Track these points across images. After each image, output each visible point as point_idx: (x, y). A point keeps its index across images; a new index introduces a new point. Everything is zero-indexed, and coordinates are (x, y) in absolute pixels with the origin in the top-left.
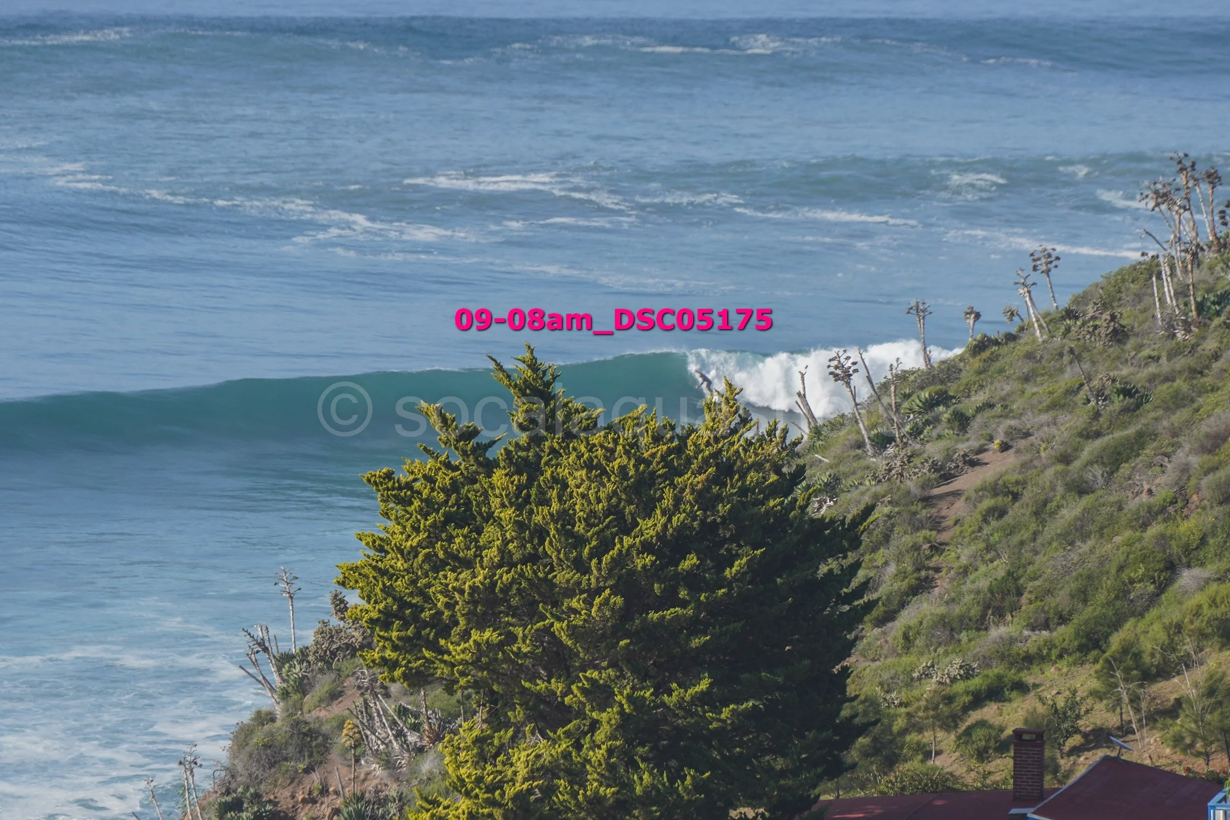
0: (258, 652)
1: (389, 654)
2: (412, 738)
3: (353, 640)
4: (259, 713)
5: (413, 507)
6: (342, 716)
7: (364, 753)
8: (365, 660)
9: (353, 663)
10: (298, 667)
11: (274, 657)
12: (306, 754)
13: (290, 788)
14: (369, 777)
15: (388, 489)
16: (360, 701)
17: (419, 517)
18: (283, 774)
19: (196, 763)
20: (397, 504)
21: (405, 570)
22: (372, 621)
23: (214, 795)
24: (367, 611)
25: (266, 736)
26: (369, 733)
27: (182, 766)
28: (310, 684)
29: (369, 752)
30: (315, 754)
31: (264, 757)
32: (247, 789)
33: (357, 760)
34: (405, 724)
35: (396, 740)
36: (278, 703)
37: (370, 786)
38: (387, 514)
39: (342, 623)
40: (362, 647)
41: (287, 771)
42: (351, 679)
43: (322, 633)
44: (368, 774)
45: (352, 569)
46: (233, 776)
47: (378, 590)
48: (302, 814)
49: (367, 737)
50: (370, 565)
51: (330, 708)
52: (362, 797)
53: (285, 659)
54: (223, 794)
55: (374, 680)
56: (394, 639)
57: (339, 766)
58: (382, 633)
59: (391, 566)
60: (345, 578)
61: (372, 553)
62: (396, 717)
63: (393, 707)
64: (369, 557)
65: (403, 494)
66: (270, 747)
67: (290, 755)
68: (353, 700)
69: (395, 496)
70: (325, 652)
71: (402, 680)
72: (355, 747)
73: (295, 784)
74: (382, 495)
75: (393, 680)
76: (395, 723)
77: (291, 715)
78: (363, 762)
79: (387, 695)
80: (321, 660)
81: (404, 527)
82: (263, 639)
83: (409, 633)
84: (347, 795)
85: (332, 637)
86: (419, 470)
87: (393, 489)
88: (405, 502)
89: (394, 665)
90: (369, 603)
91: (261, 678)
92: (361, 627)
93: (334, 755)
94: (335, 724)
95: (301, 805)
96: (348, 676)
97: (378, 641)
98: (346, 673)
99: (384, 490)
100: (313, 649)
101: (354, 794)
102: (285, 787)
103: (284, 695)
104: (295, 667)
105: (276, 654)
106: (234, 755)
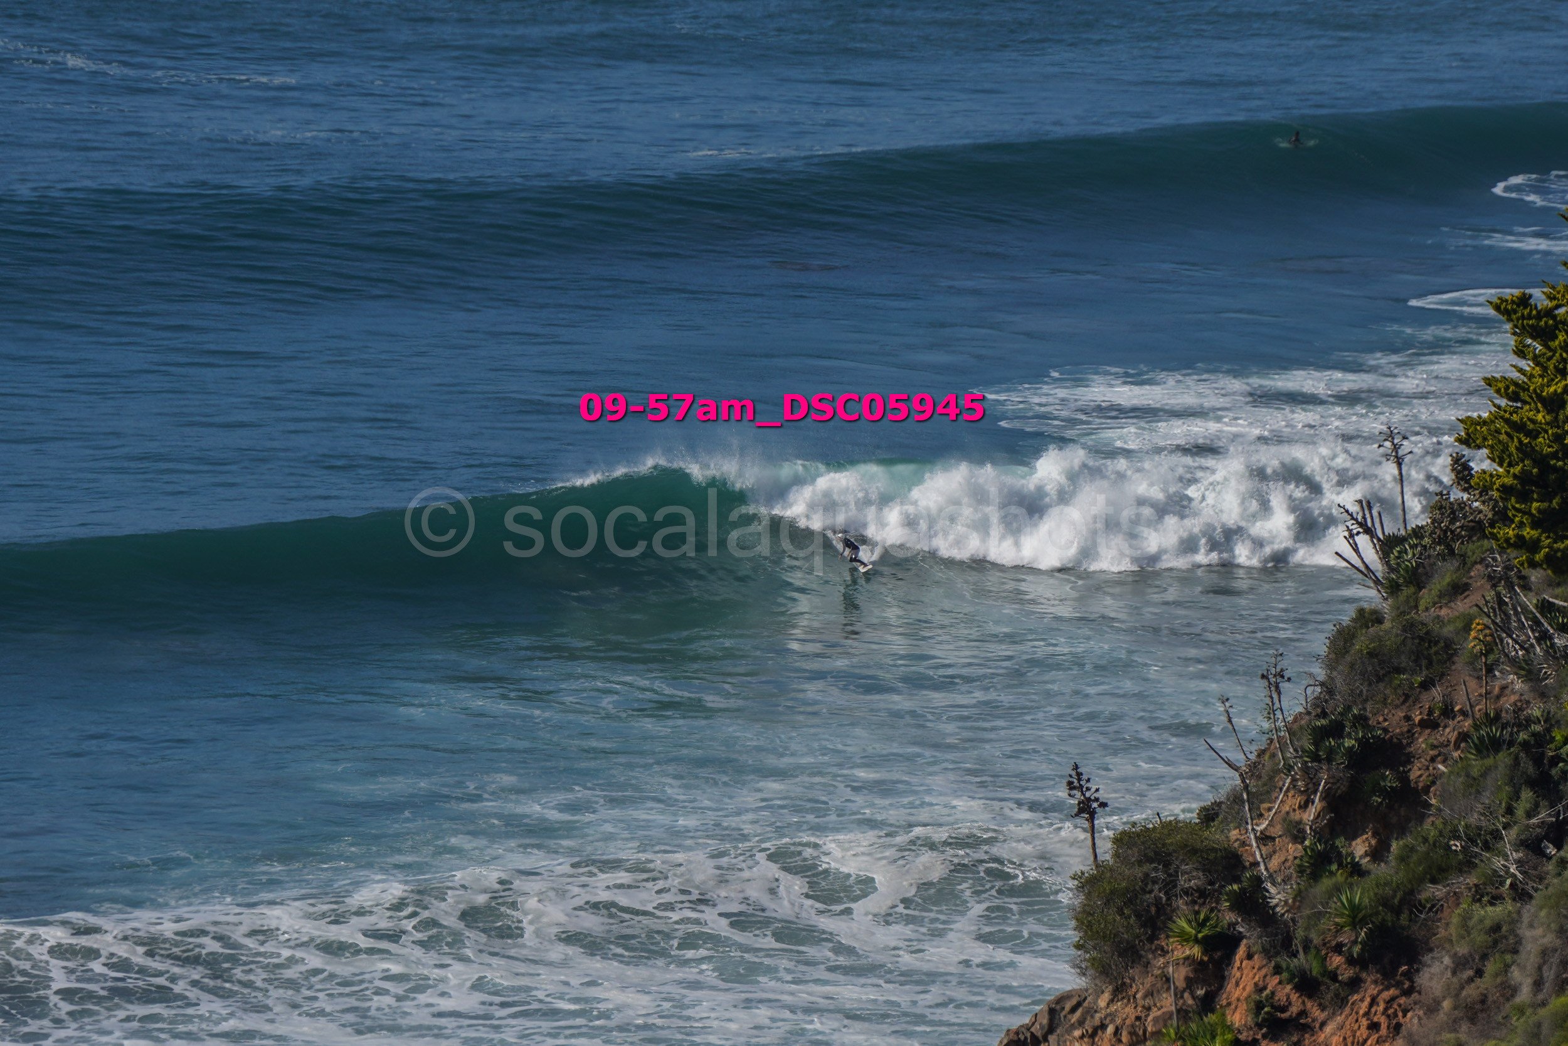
0: (1358, 533)
1: (1528, 532)
2: (1561, 640)
3: (1481, 516)
4: (1361, 612)
5: (1557, 343)
6: (1469, 614)
7: (1497, 662)
8: (1497, 540)
9: (1482, 546)
10: (1410, 551)
11: (1379, 539)
12: (1424, 662)
13: (1404, 707)
14: (1507, 692)
15: (1523, 318)
16: (1490, 595)
17: (1564, 355)
18: (1395, 689)
19: (1282, 677)
20: (1534, 338)
21: (1547, 423)
22: (1506, 490)
23: (1307, 717)
24: (1499, 477)
25: (1372, 641)
26: (1504, 635)
27: (1265, 683)
28: (1426, 574)
29: (1502, 658)
30: (1434, 663)
31: (1370, 668)
32: (1348, 708)
33: (1490, 670)
34: (1550, 624)
35: (1539, 645)
36: (1386, 599)
37: (1508, 703)
38: (1522, 352)
39: (1466, 496)
40: (1492, 524)
41: (1399, 686)
42: (1478, 566)
43: (1441, 508)
44: (1503, 688)
45: (1478, 424)
46: (1331, 692)
47: (1513, 449)
48: (1420, 740)
49: (1502, 640)
50: (1502, 417)
51: (1452, 604)
52: (1498, 716)
53: (1388, 544)
54: (1318, 716)
55: (1508, 568)
56: (1534, 512)
57: (1467, 678)
58: (1517, 506)
59: (1529, 419)
60: (1467, 434)
61: (1503, 402)
62: (1538, 615)
63: (1535, 601)
64: (1499, 407)
65: (1542, 323)
66: (1377, 655)
67: (1403, 665)
68: (1481, 593)
69: (1532, 326)
70: (1445, 532)
71: (1545, 566)
72: (1488, 653)
73: (1411, 700)
74: (1516, 326)
75: (1533, 565)
76: (1537, 623)
77: (1403, 613)
78: (1497, 673)
79: (1526, 588)
80: (1439, 544)
82: (1364, 517)
83: (1555, 502)
84: (1478, 715)
85: (1453, 512)
86: (1563, 296)
87: (1530, 317)
88: (1545, 335)
89: (1533, 546)
90: (1501, 465)
91: (1362, 567)
92: (1491, 499)
93: (1460, 663)
94: (1459, 624)
95: (1419, 729)
96: (1476, 563)
97: (1515, 516)
98: (1473, 559)
99: (1518, 319)
100: (1429, 529)
101: (1487, 715)
102: (1397, 707)
103: (1393, 588)
104: (1406, 552)
105: (1381, 537)
106: (1332, 668)
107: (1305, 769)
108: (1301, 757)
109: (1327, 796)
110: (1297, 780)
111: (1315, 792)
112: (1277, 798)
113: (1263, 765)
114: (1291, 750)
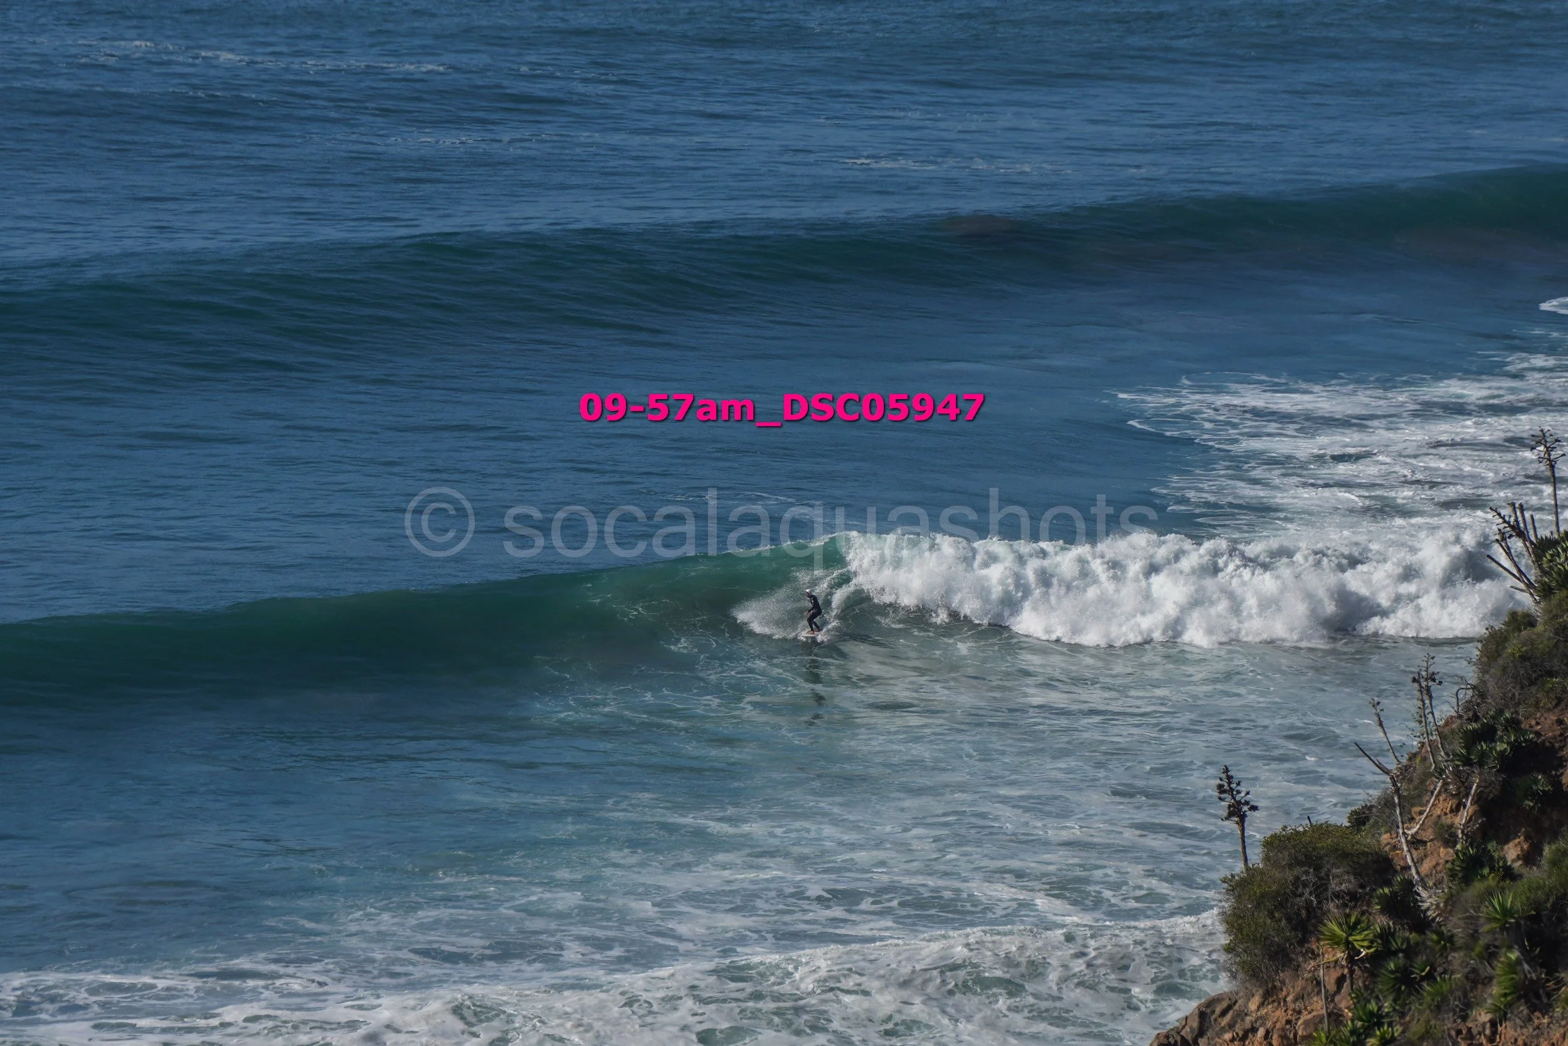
0: (1511, 536)
10: (1563, 555)
11: (1532, 543)
13: (1556, 711)
18: (1548, 692)
19: (1434, 680)
23: (1459, 721)
25: (1524, 644)
27: (1416, 685)
31: (1522, 672)
32: (1500, 712)
36: (1538, 602)
41: (1551, 689)
46: (1482, 695)
53: (1541, 548)
54: (1469, 720)
66: (1529, 659)
67: (1556, 668)
73: (1563, 704)
77: (1556, 617)
82: (1516, 520)
91: (1515, 572)
102: (1549, 710)
103: (1545, 592)
104: (1558, 555)
105: (1533, 539)
106: (1484, 671)
107: (1457, 773)
108: (1452, 761)
109: (1479, 799)
110: (1448, 784)
111: (1467, 796)
112: (1428, 801)
113: (1415, 768)
114: (1442, 753)
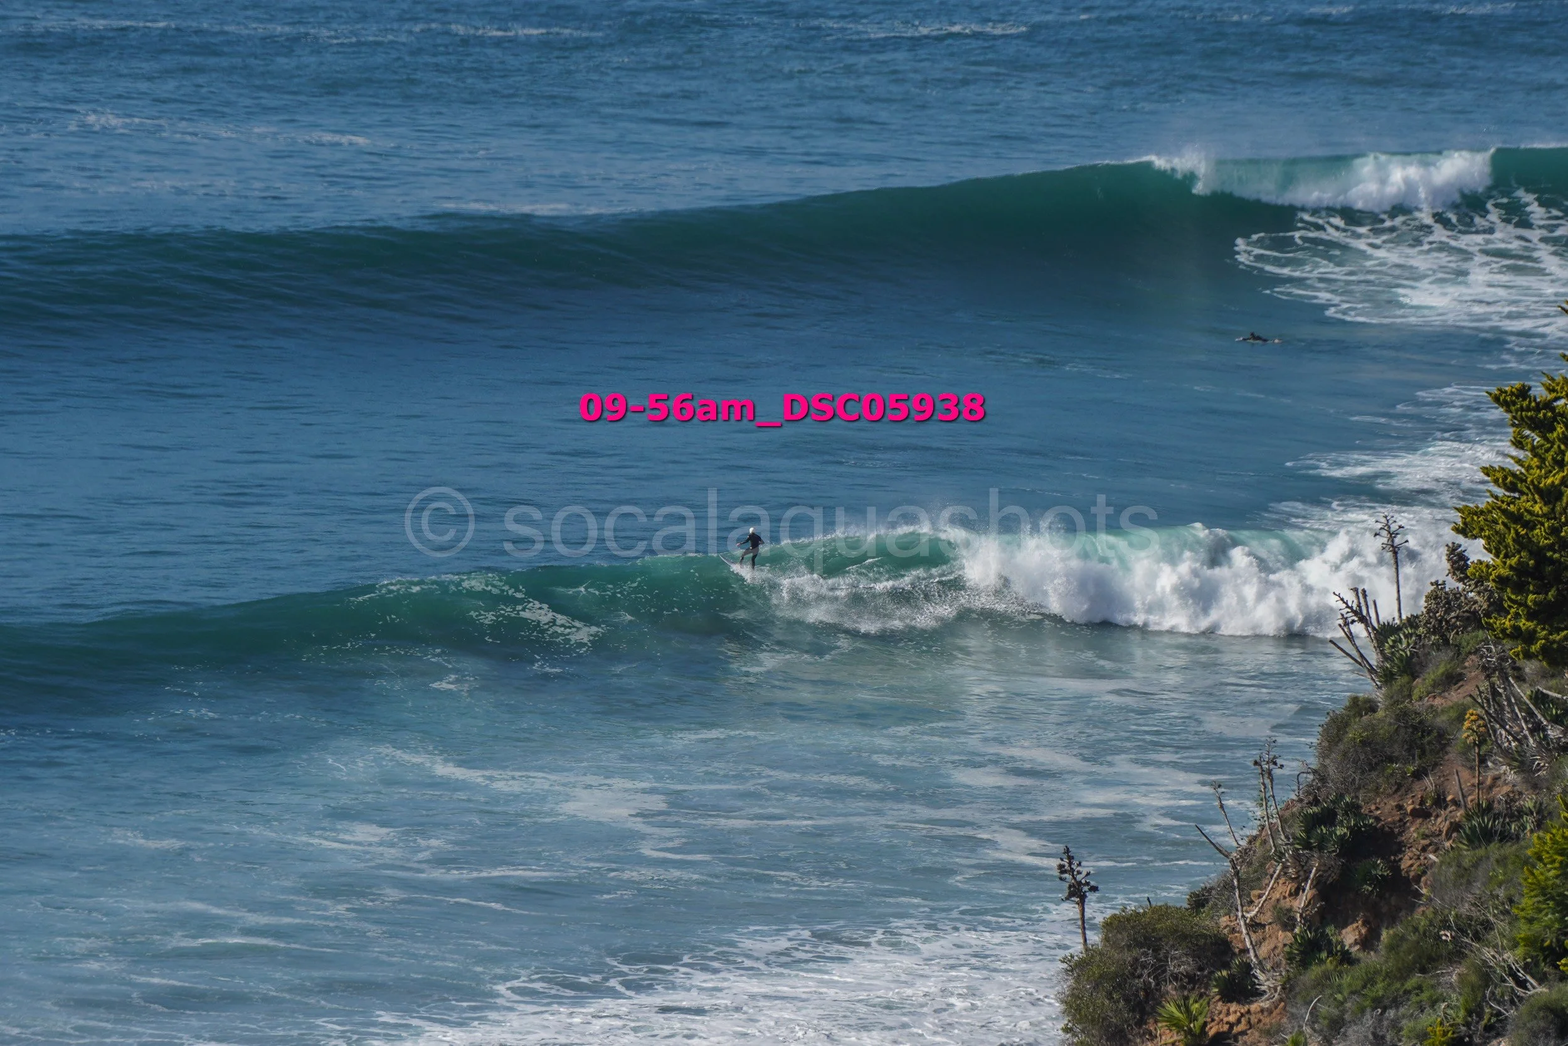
0: (1353, 622)
1: (1524, 624)
2: (1554, 732)
3: (1476, 606)
5: (1555, 434)
6: (1463, 704)
7: (1490, 753)
8: (1493, 630)
9: (1477, 637)
10: (1404, 641)
11: (1374, 628)
12: (1417, 752)
13: (1396, 796)
14: (1500, 782)
15: (1522, 409)
16: (1484, 686)
17: (1563, 447)
18: (1388, 778)
19: (1275, 764)
20: (1533, 430)
21: (1544, 515)
22: (1502, 581)
23: (1299, 805)
24: (1495, 568)
25: (1365, 729)
26: (1497, 726)
27: (1258, 768)
28: (1421, 663)
29: (1495, 749)
30: (1427, 752)
31: (1362, 757)
33: (1483, 761)
34: (1544, 716)
35: (1533, 736)
36: (1379, 688)
37: (1500, 793)
38: (1520, 443)
39: (1461, 586)
40: (1488, 615)
41: (1392, 775)
42: (1473, 657)
43: (1436, 598)
44: (1496, 779)
45: (1475, 513)
46: (1323, 779)
47: (1509, 541)
48: (1412, 829)
49: (1495, 731)
50: (1499, 508)
51: (1446, 694)
52: (1490, 807)
53: (1384, 633)
54: (1310, 804)
55: (1502, 659)
56: (1530, 604)
57: (1460, 769)
58: (1513, 597)
59: (1526, 510)
60: (1465, 523)
61: (1500, 492)
62: (1532, 706)
63: (1529, 693)
64: (1497, 498)
65: (1541, 415)
66: (1370, 744)
67: (1396, 754)
68: (1476, 684)
69: (1531, 418)
70: (1440, 622)
71: (1540, 657)
72: (1482, 742)
73: (1403, 790)
74: (1514, 418)
75: (1528, 656)
76: (1531, 714)
77: (1397, 702)
78: (1490, 764)
79: (1520, 679)
80: (1434, 633)
81: (1543, 460)
82: (1359, 606)
83: (1551, 595)
84: (1470, 805)
85: (1448, 603)
86: (1562, 388)
87: (1528, 409)
88: (1544, 427)
89: (1529, 638)
90: (1497, 556)
91: (1357, 657)
92: (1486, 590)
93: (1453, 754)
94: (1453, 714)
95: (1410, 818)
96: (1470, 653)
97: (1510, 607)
98: (1467, 649)
99: (1517, 411)
100: (1424, 619)
101: (1479, 805)
102: (1389, 796)
103: (1387, 677)
104: (1400, 641)
105: (1376, 625)
106: (1324, 754)
107: (1296, 857)
108: (1292, 844)
109: (1318, 883)
110: (1288, 867)
111: (1306, 880)
112: (1268, 885)
113: (1255, 852)
114: (1283, 837)
